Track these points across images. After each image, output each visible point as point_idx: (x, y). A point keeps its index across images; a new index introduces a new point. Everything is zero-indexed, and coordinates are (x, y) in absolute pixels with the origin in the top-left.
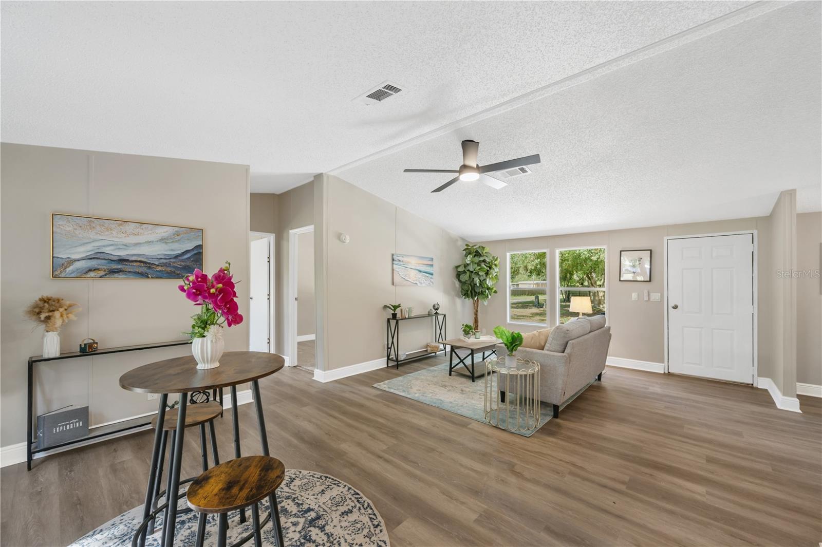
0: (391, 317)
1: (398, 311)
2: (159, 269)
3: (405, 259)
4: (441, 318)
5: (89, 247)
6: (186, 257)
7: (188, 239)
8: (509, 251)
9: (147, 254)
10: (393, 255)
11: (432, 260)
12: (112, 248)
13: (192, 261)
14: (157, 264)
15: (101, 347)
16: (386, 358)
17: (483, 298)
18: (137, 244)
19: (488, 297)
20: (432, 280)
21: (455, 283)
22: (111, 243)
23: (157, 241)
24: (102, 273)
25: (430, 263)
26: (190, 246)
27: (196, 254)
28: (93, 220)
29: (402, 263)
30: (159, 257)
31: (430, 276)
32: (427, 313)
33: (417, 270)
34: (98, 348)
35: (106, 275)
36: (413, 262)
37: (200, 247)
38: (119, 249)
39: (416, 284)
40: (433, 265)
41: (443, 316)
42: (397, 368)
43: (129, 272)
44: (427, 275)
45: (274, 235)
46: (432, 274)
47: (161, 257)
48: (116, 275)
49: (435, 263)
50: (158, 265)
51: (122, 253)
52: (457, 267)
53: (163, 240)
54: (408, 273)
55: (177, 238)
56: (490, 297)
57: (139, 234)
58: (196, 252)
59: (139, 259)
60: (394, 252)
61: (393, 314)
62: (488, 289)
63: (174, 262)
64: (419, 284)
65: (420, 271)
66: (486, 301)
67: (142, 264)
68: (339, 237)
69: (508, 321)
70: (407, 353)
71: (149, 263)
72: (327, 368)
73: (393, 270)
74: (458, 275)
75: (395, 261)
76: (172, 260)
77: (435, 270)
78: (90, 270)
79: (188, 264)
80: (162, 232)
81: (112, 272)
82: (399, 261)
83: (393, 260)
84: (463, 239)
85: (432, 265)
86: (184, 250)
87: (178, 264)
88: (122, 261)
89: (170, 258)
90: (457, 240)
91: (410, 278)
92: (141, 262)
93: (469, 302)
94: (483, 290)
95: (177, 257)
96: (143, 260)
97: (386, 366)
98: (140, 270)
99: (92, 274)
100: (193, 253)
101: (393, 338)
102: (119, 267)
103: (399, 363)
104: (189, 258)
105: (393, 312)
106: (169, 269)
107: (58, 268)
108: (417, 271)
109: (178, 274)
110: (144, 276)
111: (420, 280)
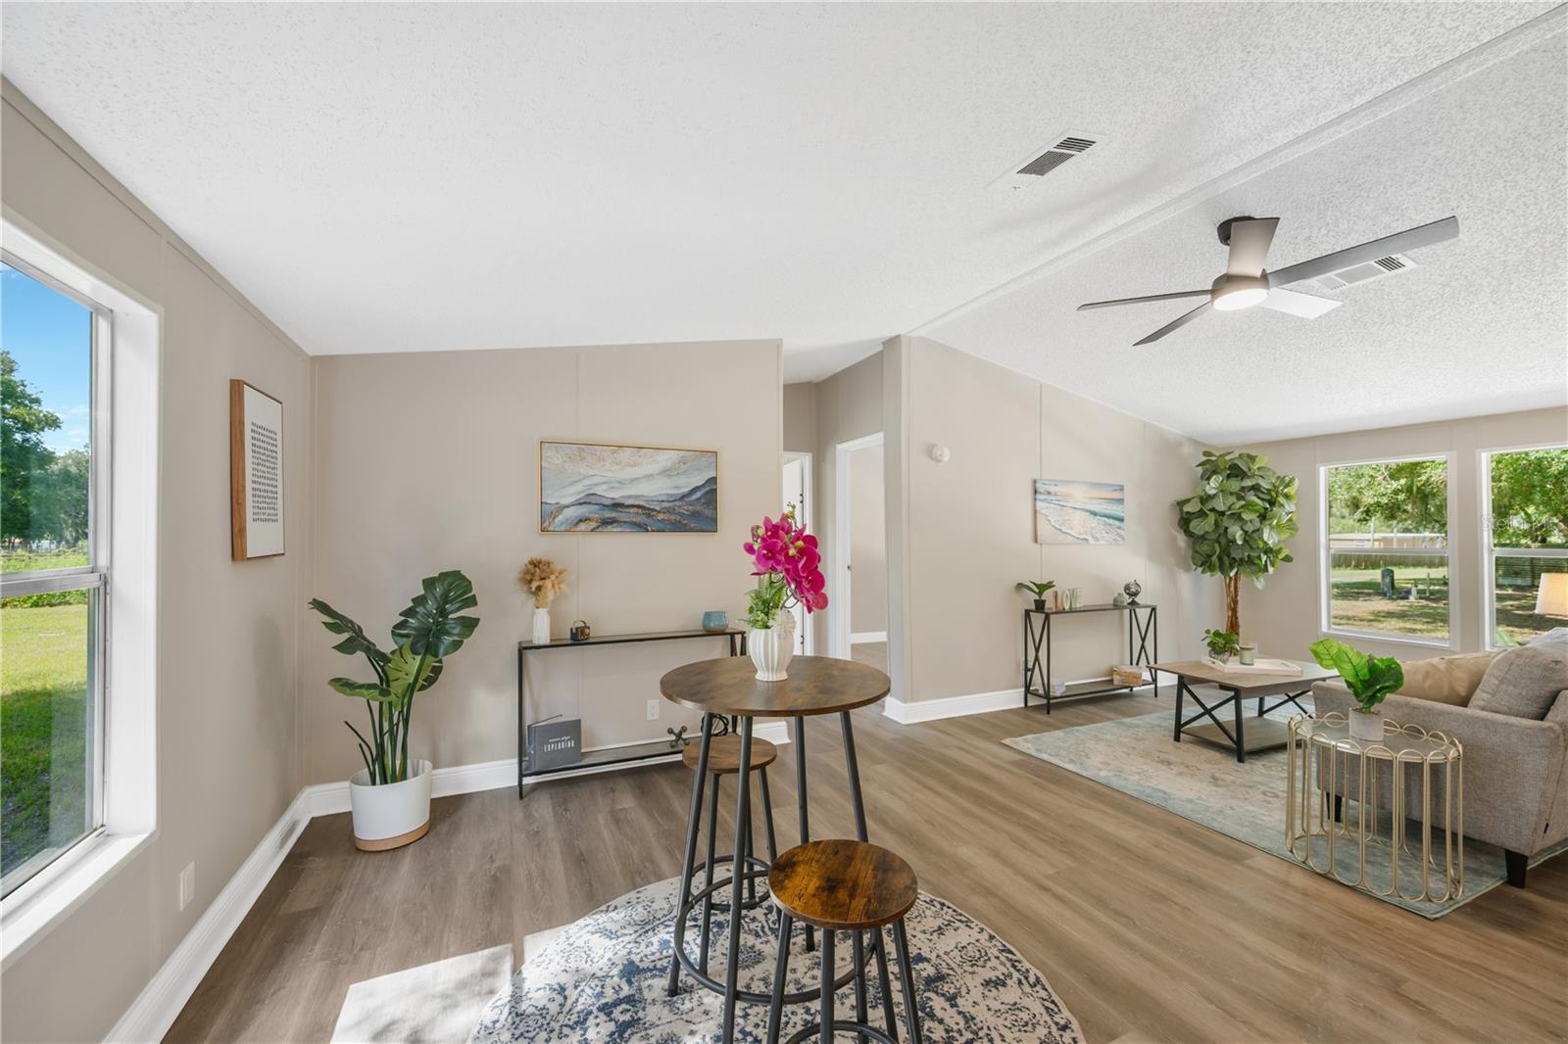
0: (1033, 607)
1: (1047, 595)
2: (661, 517)
3: (1060, 489)
4: (1143, 614)
5: (579, 487)
6: (694, 497)
7: (698, 469)
8: (1326, 461)
9: (646, 494)
10: (1035, 482)
11: (1121, 489)
12: (604, 487)
13: (704, 504)
14: (658, 508)
15: (595, 633)
16: (1023, 689)
17: (1254, 573)
18: (634, 480)
19: (1266, 569)
20: (1122, 532)
21: (1174, 539)
22: (604, 479)
23: (658, 474)
24: (593, 525)
25: (1117, 495)
26: (698, 480)
27: (708, 492)
28: (584, 447)
29: (1054, 498)
30: (660, 499)
31: (1117, 523)
32: (1112, 602)
33: (1087, 511)
34: (591, 635)
35: (598, 527)
36: (1079, 495)
37: (713, 480)
38: (612, 488)
39: (1087, 540)
40: (1123, 500)
41: (1150, 609)
42: (1048, 713)
43: (625, 522)
44: (1111, 521)
45: (810, 454)
46: (1121, 520)
47: (665, 499)
48: (609, 527)
49: (1129, 495)
50: (659, 512)
51: (616, 495)
52: (1181, 504)
53: (666, 472)
54: (1067, 518)
55: (684, 467)
56: (1271, 569)
57: (634, 465)
58: (708, 489)
59: (636, 503)
60: (1037, 477)
61: (1035, 601)
62: (1268, 551)
63: (680, 507)
64: (1091, 541)
65: (1095, 514)
66: (1262, 580)
67: (640, 511)
68: (930, 452)
69: (1324, 629)
70: (1067, 684)
71: (649, 509)
72: (910, 697)
73: (1035, 511)
74: (1185, 522)
75: (1040, 493)
76: (677, 503)
77: (1127, 510)
78: (581, 521)
79: (698, 508)
80: (665, 459)
81: (606, 522)
82: (1049, 493)
83: (1036, 492)
84: (1194, 442)
85: (1121, 501)
86: (693, 486)
87: (685, 509)
88: (617, 506)
89: (675, 500)
90: (1180, 444)
91: (1072, 529)
92: (638, 507)
93: (1213, 581)
94: (1253, 554)
95: (683, 497)
96: (641, 503)
97: (1023, 705)
98: (638, 519)
99: (582, 526)
100: (704, 491)
101: (1037, 650)
102: (613, 515)
103: (1052, 701)
104: (698, 499)
105: (1037, 598)
106: (673, 517)
107: (547, 517)
108: (1088, 514)
109: (685, 525)
110: (642, 527)
111: (1094, 532)
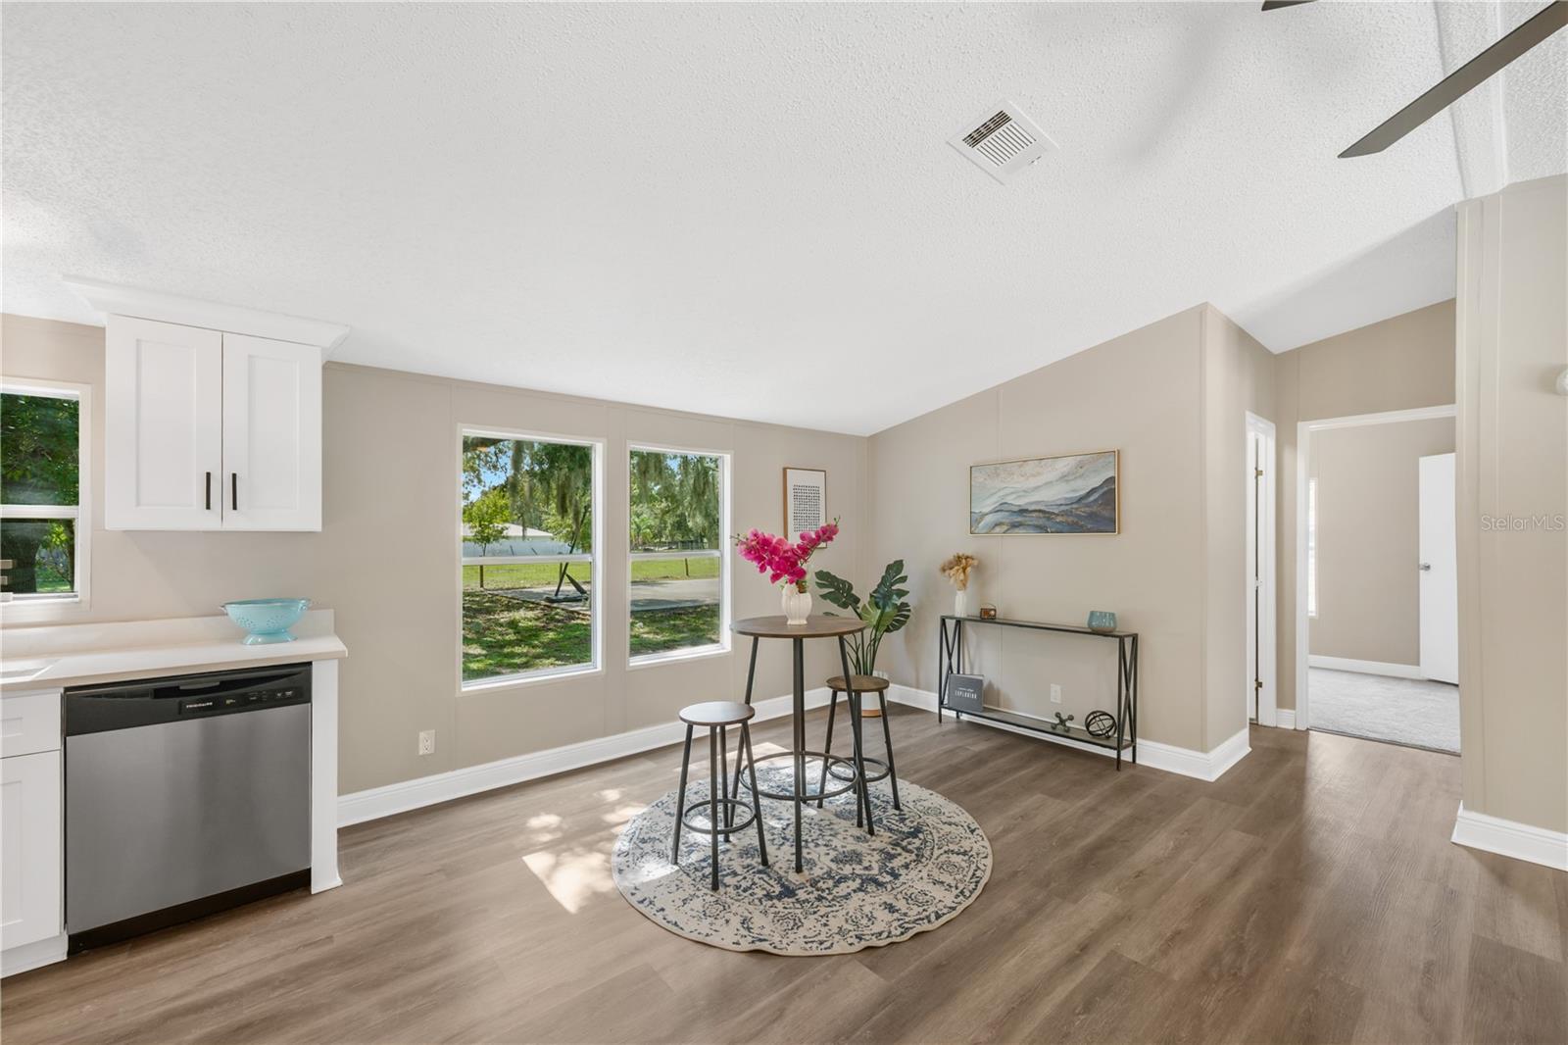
2: (1059, 519)
5: (994, 499)
6: (1092, 499)
7: (1095, 471)
9: (1045, 499)
12: (1014, 496)
13: (1101, 504)
14: (1056, 511)
15: (1000, 615)
18: (1037, 488)
22: (1012, 490)
23: (1057, 481)
24: (1005, 528)
26: (1096, 481)
27: (1104, 494)
28: (998, 467)
30: (1059, 503)
34: (997, 616)
35: (1008, 530)
37: (1111, 480)
38: (1019, 496)
43: (1029, 525)
47: (1063, 502)
48: (1017, 530)
50: (1058, 515)
51: (1022, 502)
53: (1064, 478)
55: (1081, 471)
57: (1039, 474)
58: (1106, 489)
59: (1037, 508)
63: (1077, 509)
67: (1041, 515)
71: (1048, 513)
76: (1074, 506)
78: (996, 525)
79: (1095, 509)
80: (1063, 466)
81: (1014, 526)
86: (1090, 489)
87: (1083, 511)
88: (1023, 511)
89: (1072, 503)
92: (1040, 511)
95: (1081, 499)
96: (1042, 508)
98: (1041, 522)
99: (997, 529)
100: (1101, 492)
102: (1020, 519)
104: (1095, 500)
106: (1070, 519)
107: (975, 520)
109: (1082, 526)
110: (1043, 529)
